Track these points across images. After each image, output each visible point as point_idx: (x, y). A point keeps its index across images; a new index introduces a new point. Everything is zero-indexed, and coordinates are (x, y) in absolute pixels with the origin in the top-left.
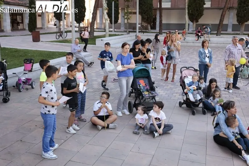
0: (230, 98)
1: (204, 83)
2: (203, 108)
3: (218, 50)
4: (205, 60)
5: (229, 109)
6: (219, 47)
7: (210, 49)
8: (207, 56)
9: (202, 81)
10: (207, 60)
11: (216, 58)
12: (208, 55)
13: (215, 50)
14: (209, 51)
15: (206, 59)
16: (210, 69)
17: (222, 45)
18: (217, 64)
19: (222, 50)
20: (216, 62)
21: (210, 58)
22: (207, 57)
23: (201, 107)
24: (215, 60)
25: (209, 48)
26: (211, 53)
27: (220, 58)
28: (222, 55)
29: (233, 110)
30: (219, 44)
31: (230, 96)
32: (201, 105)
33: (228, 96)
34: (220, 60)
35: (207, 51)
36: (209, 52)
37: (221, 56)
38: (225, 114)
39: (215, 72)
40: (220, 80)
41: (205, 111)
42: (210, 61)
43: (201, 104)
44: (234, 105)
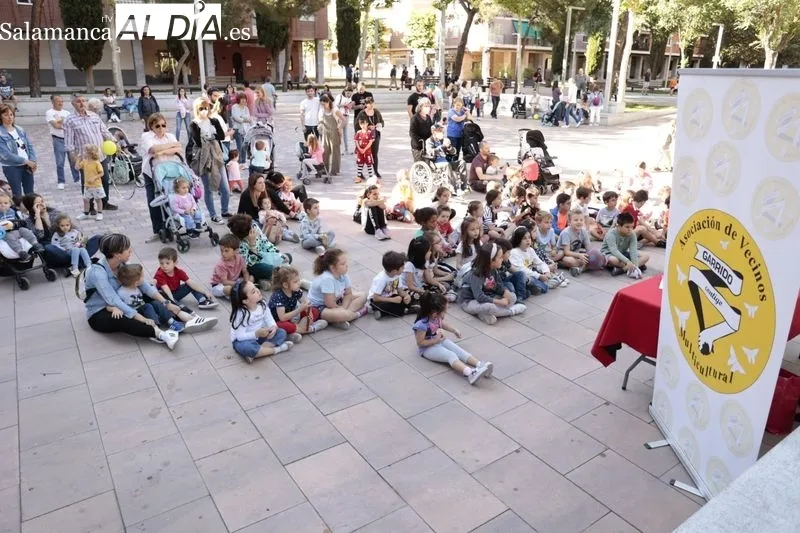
4: (17, 154)
7: (21, 128)
8: (21, 145)
10: (22, 154)
12: (21, 143)
14: (19, 132)
15: (18, 151)
21: (28, 148)
22: (20, 148)
23: (40, 267)
25: (17, 126)
26: (26, 137)
32: (38, 261)
35: (15, 134)
36: (21, 135)
38: (103, 267)
41: (51, 273)
42: (29, 157)
43: (35, 259)
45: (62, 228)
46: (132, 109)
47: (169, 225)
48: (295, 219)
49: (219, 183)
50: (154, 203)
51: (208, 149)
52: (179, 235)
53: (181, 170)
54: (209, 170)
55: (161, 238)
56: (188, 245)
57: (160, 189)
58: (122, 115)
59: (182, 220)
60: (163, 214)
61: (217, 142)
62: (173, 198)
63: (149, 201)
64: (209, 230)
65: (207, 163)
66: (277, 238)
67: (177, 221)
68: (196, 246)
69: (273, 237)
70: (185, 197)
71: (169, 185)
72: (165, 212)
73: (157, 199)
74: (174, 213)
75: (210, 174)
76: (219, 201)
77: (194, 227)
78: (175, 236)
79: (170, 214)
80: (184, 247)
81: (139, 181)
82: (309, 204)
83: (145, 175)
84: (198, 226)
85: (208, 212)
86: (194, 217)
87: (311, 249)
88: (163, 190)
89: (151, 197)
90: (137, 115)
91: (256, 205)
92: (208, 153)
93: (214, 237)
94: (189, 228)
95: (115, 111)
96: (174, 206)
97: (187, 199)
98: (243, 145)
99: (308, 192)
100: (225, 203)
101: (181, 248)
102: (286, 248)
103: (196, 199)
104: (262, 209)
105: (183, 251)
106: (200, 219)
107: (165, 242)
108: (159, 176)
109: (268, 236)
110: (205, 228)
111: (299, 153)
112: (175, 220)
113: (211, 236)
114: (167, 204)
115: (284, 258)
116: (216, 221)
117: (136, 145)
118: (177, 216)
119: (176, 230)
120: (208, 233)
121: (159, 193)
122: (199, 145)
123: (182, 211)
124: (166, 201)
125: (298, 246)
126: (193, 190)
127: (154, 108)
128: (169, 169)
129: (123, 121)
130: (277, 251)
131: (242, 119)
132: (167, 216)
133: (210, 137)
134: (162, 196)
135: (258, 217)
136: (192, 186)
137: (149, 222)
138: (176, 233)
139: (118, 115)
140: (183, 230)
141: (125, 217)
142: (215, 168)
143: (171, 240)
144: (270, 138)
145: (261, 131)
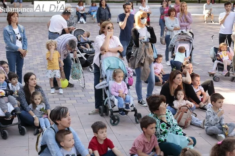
0: (61, 102)
1: (18, 83)
2: (19, 125)
3: (36, 27)
4: (15, 44)
5: (60, 119)
6: (38, 23)
7: (21, 27)
8: (19, 38)
9: (15, 80)
10: (19, 45)
11: (34, 41)
12: (19, 36)
13: (32, 27)
14: (20, 29)
15: (17, 42)
16: (25, 59)
17: (42, 19)
18: (37, 50)
19: (42, 27)
20: (36, 46)
21: (23, 40)
22: (18, 40)
23: (16, 124)
24: (34, 45)
25: (19, 25)
26: (23, 33)
27: (42, 39)
28: (43, 35)
29: (65, 120)
30: (37, 18)
31: (60, 98)
32: (16, 120)
33: (58, 99)
34: (42, 42)
35: (16, 30)
36: (20, 31)
37: (42, 37)
38: (54, 129)
39: (35, 63)
40: (43, 76)
41: (23, 129)
42: (23, 46)
43: (15, 118)
44: (66, 112)
45: (36, 101)
46: (94, 14)
47: (107, 103)
48: (204, 109)
49: (148, 75)
50: (98, 87)
51: (143, 49)
52: (112, 112)
53: (121, 64)
54: (142, 65)
55: (100, 112)
56: (118, 120)
57: (104, 76)
58: (87, 19)
59: (116, 101)
60: (103, 95)
61: (150, 44)
62: (112, 83)
63: (95, 84)
64: (135, 110)
65: (142, 59)
66: (186, 123)
67: (112, 101)
68: (124, 121)
69: (183, 122)
70: (120, 84)
71: (110, 74)
72: (105, 93)
73: (101, 83)
74: (111, 95)
75: (142, 68)
76: (146, 88)
77: (124, 107)
78: (110, 112)
79: (108, 95)
80: (115, 121)
81: (91, 68)
82: (216, 98)
83: (95, 65)
84: (127, 106)
85: (136, 96)
86: (125, 99)
87: (213, 135)
88: (106, 78)
89: (97, 82)
90: (96, 20)
91: (173, 95)
92: (143, 52)
93: (138, 116)
94: (121, 108)
95: (84, 15)
96: (112, 90)
97: (121, 85)
98: (169, 46)
99: (215, 88)
100: (150, 90)
101: (112, 121)
102: (192, 132)
103: (128, 86)
104: (177, 99)
105: (114, 124)
106: (129, 101)
107: (102, 116)
108: (104, 67)
109: (178, 122)
110: (132, 108)
111: (213, 56)
112: (111, 100)
113: (135, 115)
114: (107, 88)
115: (190, 141)
116: (141, 103)
117: (93, 42)
118: (113, 97)
119: (111, 108)
120: (134, 113)
121: (102, 79)
122: (137, 46)
123: (117, 94)
124: (107, 85)
125: (203, 131)
126: (127, 79)
127: (107, 15)
128: (112, 62)
129: (87, 23)
130: (184, 135)
131: (173, 28)
132: (106, 97)
133: (146, 40)
134: (104, 82)
135: (173, 105)
136: (126, 76)
137: (93, 100)
138: (110, 110)
139: (85, 19)
140: (116, 108)
141: (78, 93)
142: (147, 63)
143: (107, 115)
144: (191, 43)
145: (184, 37)
